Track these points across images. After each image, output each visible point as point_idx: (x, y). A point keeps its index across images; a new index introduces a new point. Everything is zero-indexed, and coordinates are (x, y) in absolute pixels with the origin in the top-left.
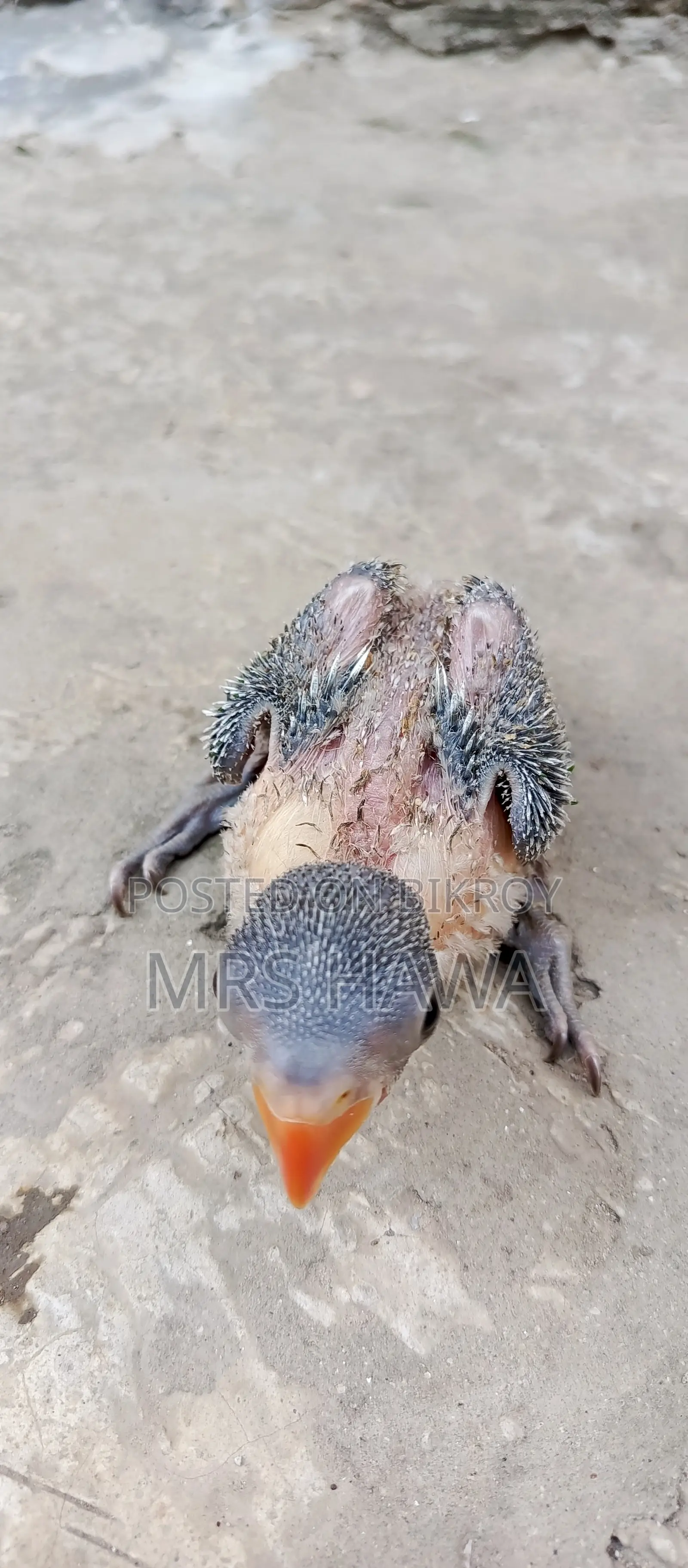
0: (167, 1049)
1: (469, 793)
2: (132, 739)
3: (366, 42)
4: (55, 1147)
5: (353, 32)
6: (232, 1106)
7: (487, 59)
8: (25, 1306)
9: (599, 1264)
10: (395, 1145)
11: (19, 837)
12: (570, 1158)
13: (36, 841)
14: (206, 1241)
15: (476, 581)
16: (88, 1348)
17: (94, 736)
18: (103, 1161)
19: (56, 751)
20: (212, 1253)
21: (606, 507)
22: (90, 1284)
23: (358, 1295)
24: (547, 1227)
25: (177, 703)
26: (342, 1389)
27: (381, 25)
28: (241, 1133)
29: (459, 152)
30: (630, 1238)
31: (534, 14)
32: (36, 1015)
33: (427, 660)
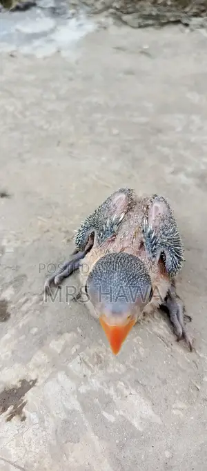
0: (63, 337)
1: (154, 256)
2: (50, 240)
3: (115, 24)
4: (30, 367)
5: (111, 21)
6: (82, 354)
7: (150, 29)
8: (22, 416)
9: (192, 404)
10: (132, 367)
11: (17, 270)
12: (184, 371)
13: (22, 271)
14: (76, 396)
15: (156, 196)
16: (42, 429)
17: (39, 240)
18: (45, 372)
19: (28, 244)
20: (78, 399)
21: (189, 169)
22: (42, 409)
23: (122, 413)
24: (177, 392)
25: (63, 229)
26: (117, 441)
27: (120, 18)
28: (85, 363)
29: (143, 57)
30: (202, 395)
31: (165, 16)
32: (23, 325)
33: (141, 217)
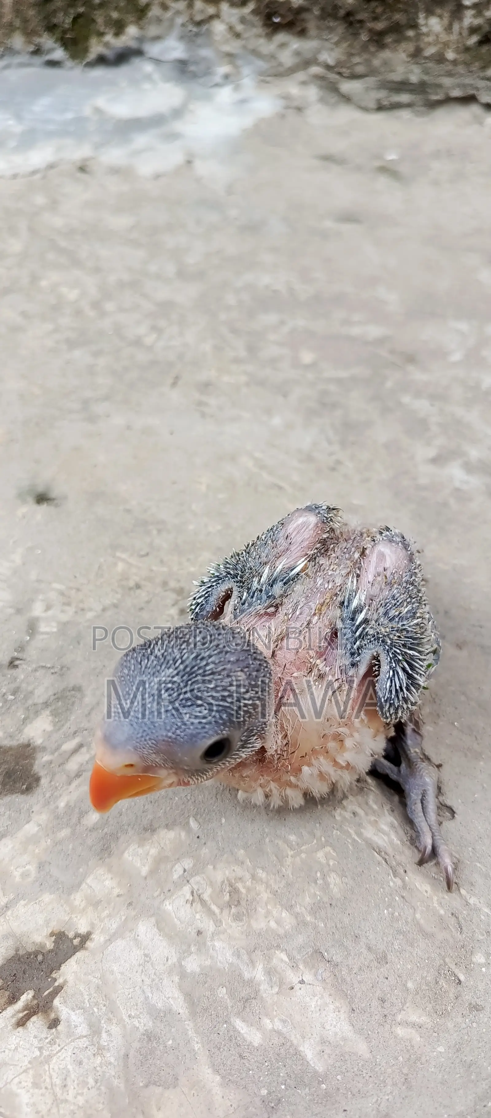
0: (155, 837)
1: (354, 665)
2: (141, 609)
3: (322, 100)
4: (77, 903)
5: (313, 92)
6: (198, 883)
7: (405, 114)
8: (53, 1016)
9: (444, 1014)
10: (308, 918)
11: (62, 675)
12: (427, 935)
13: (74, 678)
14: (176, 979)
16: (93, 1049)
17: (115, 606)
18: (109, 916)
19: (90, 615)
20: (180, 988)
21: (474, 453)
22: (97, 1004)
23: (278, 1025)
24: (410, 985)
25: (173, 584)
26: (264, 1092)
27: (333, 88)
28: (203, 902)
29: (383, 181)
30: (467, 997)
31: (439, 86)
32: (67, 805)
33: (345, 572)
